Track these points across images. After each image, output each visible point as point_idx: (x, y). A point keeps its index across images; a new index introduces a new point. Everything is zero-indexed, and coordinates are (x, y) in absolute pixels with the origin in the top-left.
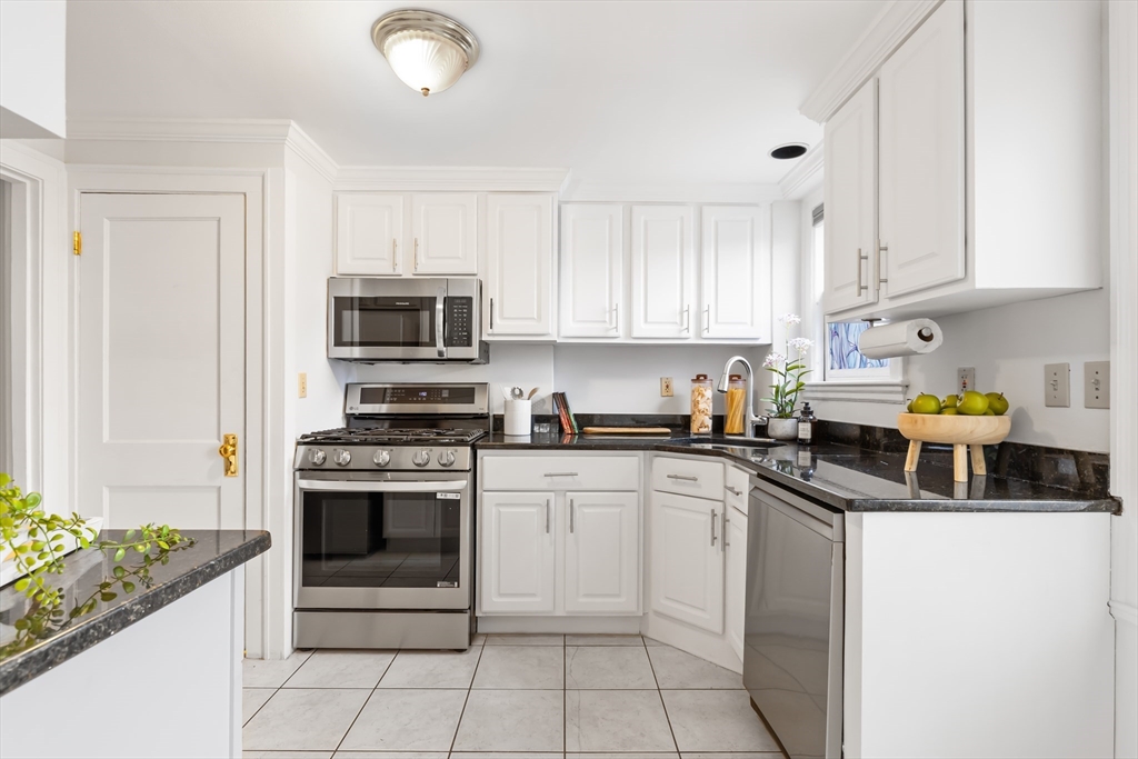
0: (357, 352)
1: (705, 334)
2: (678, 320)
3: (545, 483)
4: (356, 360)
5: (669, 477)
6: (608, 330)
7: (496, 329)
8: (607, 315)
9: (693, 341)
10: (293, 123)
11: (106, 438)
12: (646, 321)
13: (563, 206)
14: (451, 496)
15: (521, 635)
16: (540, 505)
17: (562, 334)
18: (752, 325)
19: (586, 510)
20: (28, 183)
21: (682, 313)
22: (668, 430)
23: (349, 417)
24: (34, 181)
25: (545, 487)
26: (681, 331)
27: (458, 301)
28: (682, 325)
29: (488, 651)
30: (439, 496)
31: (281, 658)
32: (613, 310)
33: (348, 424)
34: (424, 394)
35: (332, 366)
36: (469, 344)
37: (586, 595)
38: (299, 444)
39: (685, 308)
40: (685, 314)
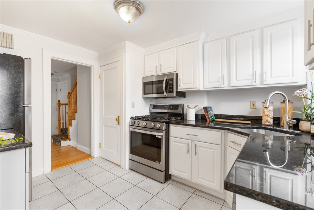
0: (155, 96)
1: (265, 83)
2: (251, 78)
3: (188, 137)
4: (154, 98)
5: (231, 141)
6: (221, 84)
7: (181, 87)
8: (221, 79)
9: (259, 86)
10: (126, 41)
11: (103, 116)
12: (236, 80)
13: (204, 44)
14: (159, 137)
15: (182, 184)
16: (186, 144)
17: (204, 87)
18: (293, 76)
19: (201, 149)
20: (92, 66)
21: (253, 75)
22: (250, 122)
23: (151, 113)
24: (93, 66)
25: (188, 138)
26: (252, 82)
27: (170, 80)
28: (253, 80)
29: (170, 186)
30: (157, 136)
31: (126, 170)
32: (223, 77)
33: (151, 115)
34: (166, 107)
35: (144, 100)
36: (173, 92)
37: (201, 178)
38: (131, 119)
39: (254, 73)
40: (254, 75)
